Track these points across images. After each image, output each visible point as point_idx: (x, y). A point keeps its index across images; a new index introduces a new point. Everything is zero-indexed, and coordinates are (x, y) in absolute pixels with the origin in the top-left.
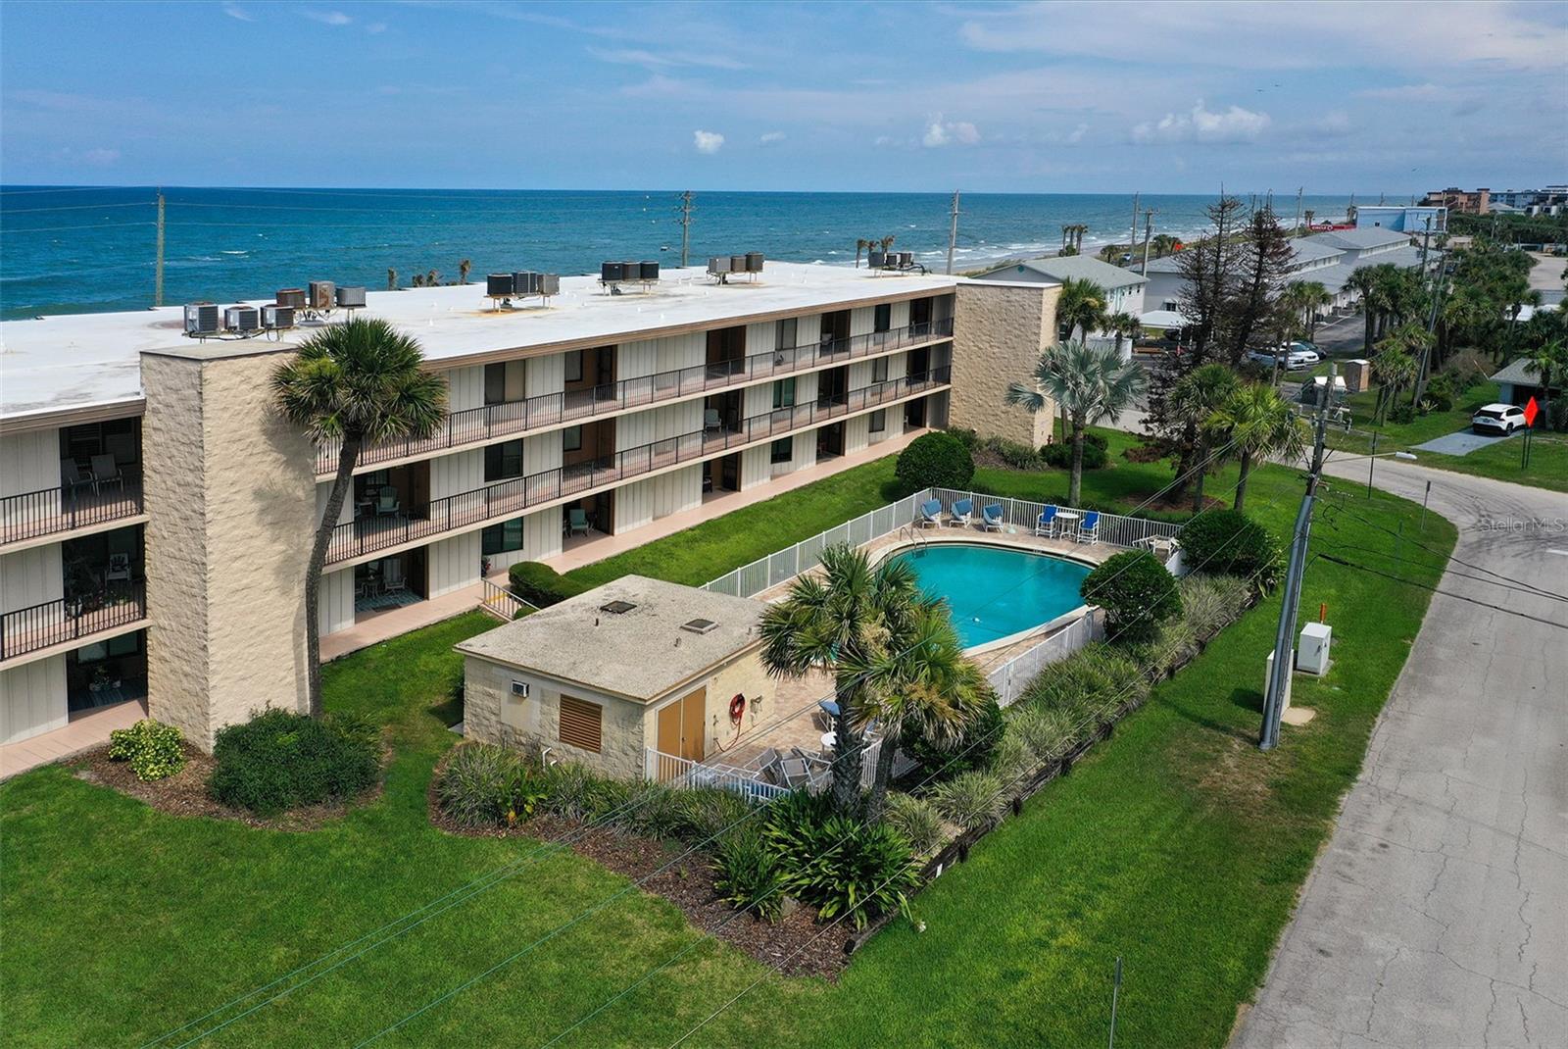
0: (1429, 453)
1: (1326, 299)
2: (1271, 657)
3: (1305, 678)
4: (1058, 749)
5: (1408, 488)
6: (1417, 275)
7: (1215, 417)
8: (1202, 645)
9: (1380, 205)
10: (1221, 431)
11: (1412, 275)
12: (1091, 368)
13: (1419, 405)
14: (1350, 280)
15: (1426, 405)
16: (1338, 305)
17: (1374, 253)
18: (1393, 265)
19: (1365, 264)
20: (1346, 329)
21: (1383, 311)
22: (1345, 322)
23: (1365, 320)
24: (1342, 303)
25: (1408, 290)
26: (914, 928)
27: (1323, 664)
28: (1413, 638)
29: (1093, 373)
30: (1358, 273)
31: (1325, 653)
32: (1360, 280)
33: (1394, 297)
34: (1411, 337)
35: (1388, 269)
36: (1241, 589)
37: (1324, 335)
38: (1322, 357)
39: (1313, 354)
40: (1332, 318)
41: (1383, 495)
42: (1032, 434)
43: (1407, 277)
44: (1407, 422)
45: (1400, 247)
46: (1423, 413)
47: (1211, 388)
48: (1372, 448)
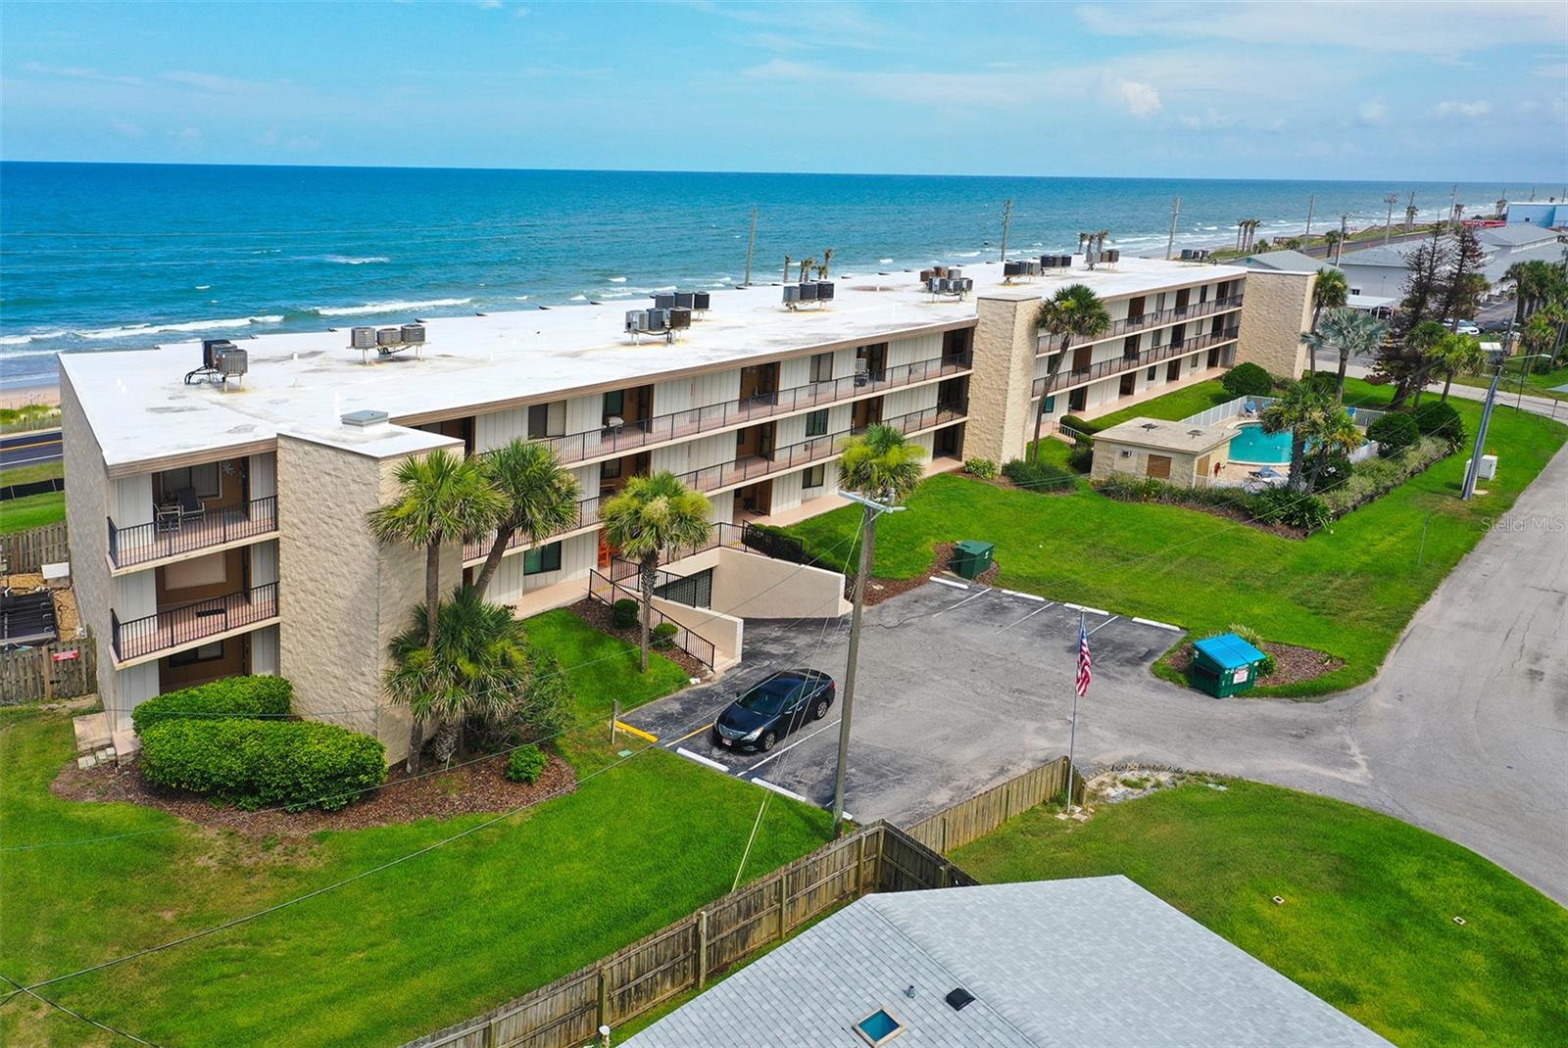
0: (1560, 392)
1: (1487, 287)
2: (1470, 461)
3: (1483, 480)
4: (1368, 492)
5: (1543, 411)
6: (1561, 269)
7: (1435, 350)
8: (1426, 466)
9: (1531, 200)
10: (1438, 358)
11: (1557, 269)
12: (1355, 323)
13: (1555, 363)
14: (1507, 273)
15: (1560, 363)
16: (1492, 293)
17: (1524, 249)
18: (1542, 262)
19: (1519, 260)
20: (1498, 312)
21: (1532, 297)
22: (1498, 307)
23: (1516, 306)
24: (1495, 292)
25: (1553, 281)
26: (1329, 533)
27: (1492, 475)
28: (1541, 470)
29: (1358, 326)
30: (1515, 267)
31: (1494, 468)
32: (1515, 272)
33: (1541, 285)
34: (1552, 314)
35: (1537, 265)
36: (1444, 444)
37: (1484, 315)
38: (1481, 331)
39: (1474, 329)
40: (1488, 303)
41: (1527, 414)
42: (1293, 371)
43: (1552, 270)
44: (1545, 374)
45: (1548, 243)
46: (1557, 368)
47: (1431, 334)
48: (1521, 389)
